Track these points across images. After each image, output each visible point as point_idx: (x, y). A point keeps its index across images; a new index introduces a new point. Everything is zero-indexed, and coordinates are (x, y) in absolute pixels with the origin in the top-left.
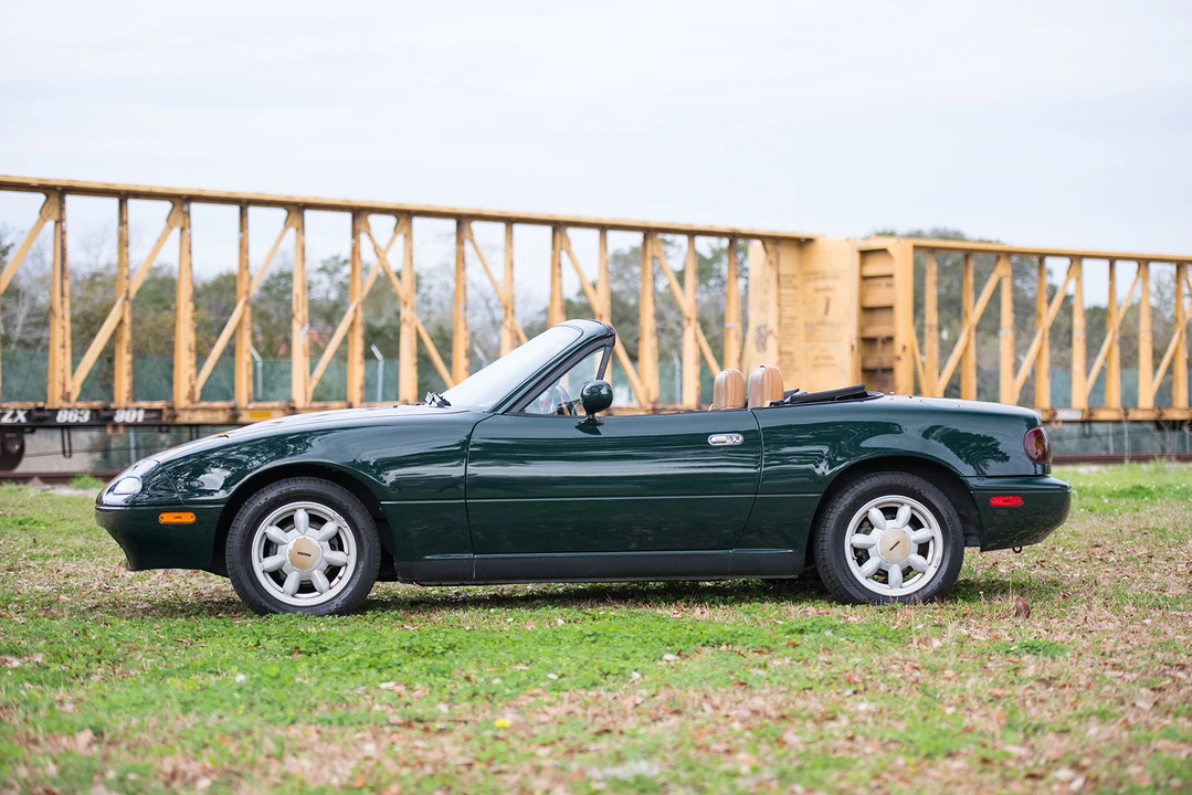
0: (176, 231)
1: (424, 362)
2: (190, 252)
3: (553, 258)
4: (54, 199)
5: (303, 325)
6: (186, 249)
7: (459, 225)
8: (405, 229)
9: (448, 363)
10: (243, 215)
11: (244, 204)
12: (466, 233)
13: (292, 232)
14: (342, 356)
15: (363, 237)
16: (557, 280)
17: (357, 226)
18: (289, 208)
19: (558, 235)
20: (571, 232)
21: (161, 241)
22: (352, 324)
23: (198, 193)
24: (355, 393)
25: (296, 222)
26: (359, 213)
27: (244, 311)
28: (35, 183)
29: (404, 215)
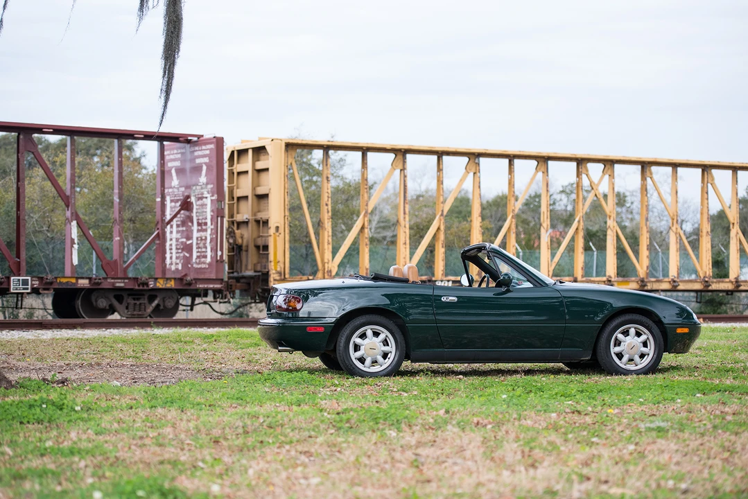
0: (472, 174)
1: (621, 253)
2: (479, 187)
3: (702, 188)
4: (400, 157)
5: (547, 231)
6: (477, 185)
7: (643, 168)
8: (609, 172)
9: (636, 253)
10: (511, 164)
11: (512, 158)
12: (648, 173)
13: (540, 174)
14: (571, 249)
15: (584, 176)
16: (706, 201)
17: (580, 170)
18: (539, 159)
19: (706, 173)
20: (714, 172)
21: (462, 180)
22: (577, 229)
23: (484, 152)
24: (579, 273)
25: (543, 169)
26: (581, 162)
27: (512, 222)
28: (388, 147)
29: (609, 163)
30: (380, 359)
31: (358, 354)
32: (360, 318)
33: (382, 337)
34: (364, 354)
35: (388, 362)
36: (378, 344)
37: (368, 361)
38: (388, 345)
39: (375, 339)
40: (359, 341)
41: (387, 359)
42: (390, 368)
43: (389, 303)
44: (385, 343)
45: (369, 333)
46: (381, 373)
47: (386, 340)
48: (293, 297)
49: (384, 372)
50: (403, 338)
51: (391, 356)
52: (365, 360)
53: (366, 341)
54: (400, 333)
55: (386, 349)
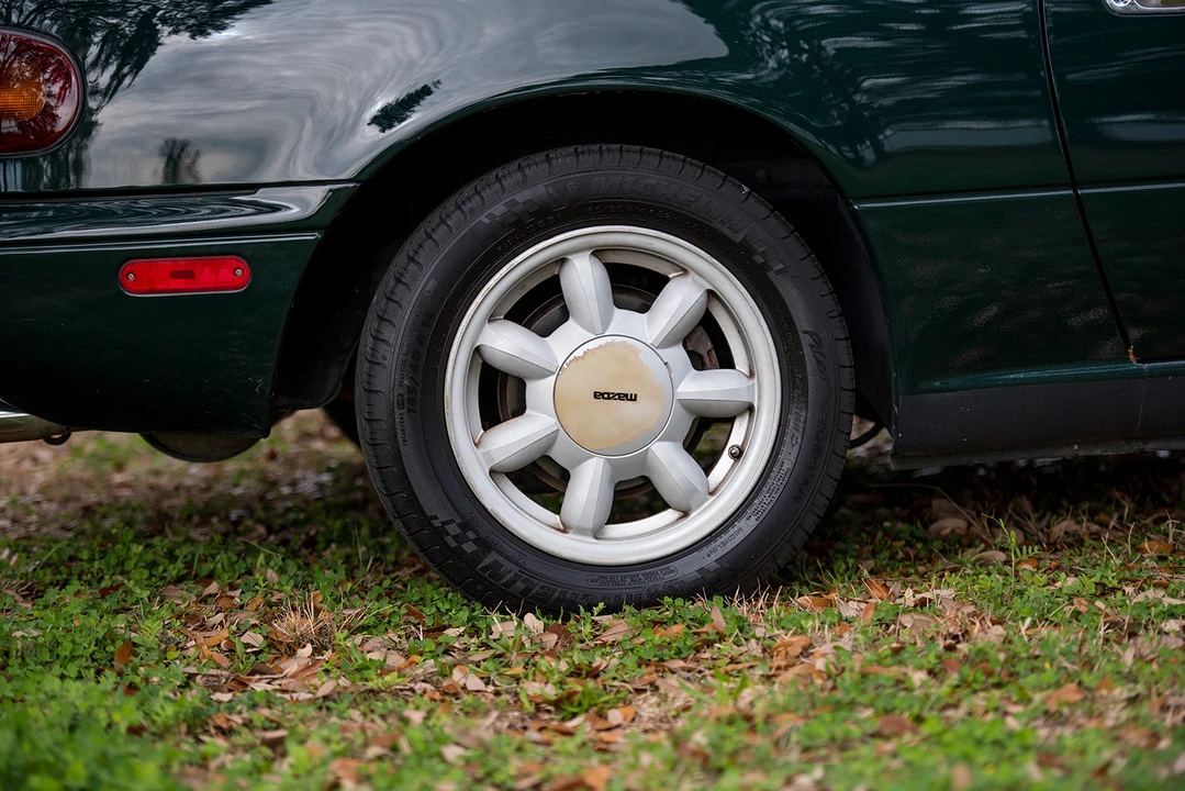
30: (671, 464)
31: (514, 439)
32: (510, 174)
33: (678, 302)
34: (552, 439)
35: (734, 480)
36: (649, 359)
37: (588, 488)
38: (727, 362)
39: (626, 321)
40: (508, 343)
41: (725, 461)
42: (747, 526)
43: (720, 50)
44: (705, 346)
45: (584, 279)
46: (687, 570)
47: (707, 324)
48: (23, 47)
49: (708, 559)
50: (830, 304)
51: (756, 437)
52: (565, 476)
53: (567, 340)
54: (811, 267)
55: (712, 387)
